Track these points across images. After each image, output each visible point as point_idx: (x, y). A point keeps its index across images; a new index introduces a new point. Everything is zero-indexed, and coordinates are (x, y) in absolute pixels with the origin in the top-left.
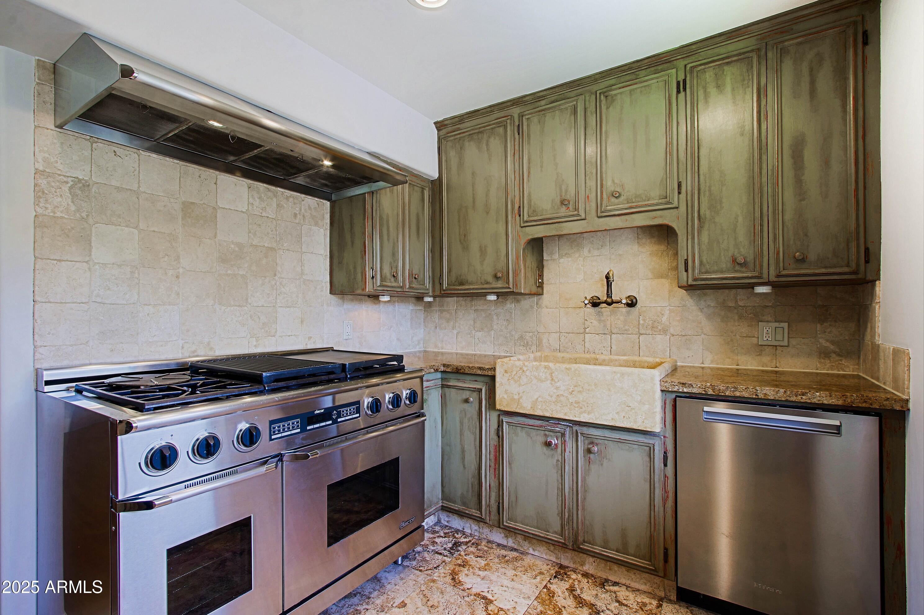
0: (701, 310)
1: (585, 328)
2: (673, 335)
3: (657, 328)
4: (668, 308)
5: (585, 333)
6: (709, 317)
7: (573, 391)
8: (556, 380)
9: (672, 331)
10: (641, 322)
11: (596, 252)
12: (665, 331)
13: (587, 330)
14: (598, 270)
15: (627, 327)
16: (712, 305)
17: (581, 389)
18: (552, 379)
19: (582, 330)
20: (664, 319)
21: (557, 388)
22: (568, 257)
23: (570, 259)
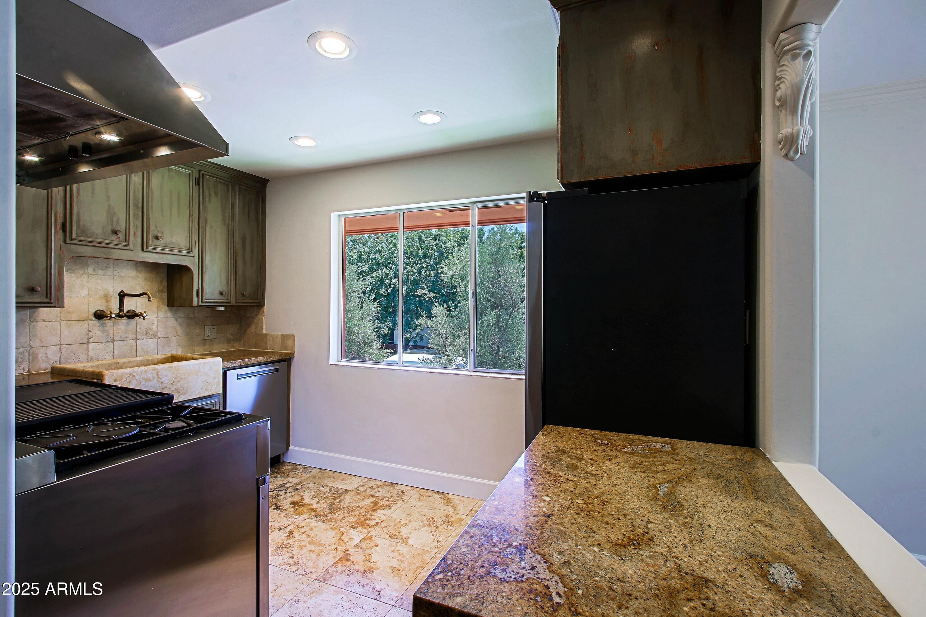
0: (176, 320)
1: (89, 339)
2: (160, 338)
3: (149, 334)
4: (156, 319)
5: (88, 343)
6: (180, 325)
7: (173, 382)
8: (161, 377)
9: (159, 335)
10: (138, 330)
11: (101, 272)
12: (154, 336)
13: (91, 340)
14: (102, 287)
15: (127, 335)
16: (183, 316)
17: (179, 379)
18: (158, 377)
19: (86, 341)
20: (154, 327)
21: (162, 383)
22: (70, 273)
23: (73, 275)
